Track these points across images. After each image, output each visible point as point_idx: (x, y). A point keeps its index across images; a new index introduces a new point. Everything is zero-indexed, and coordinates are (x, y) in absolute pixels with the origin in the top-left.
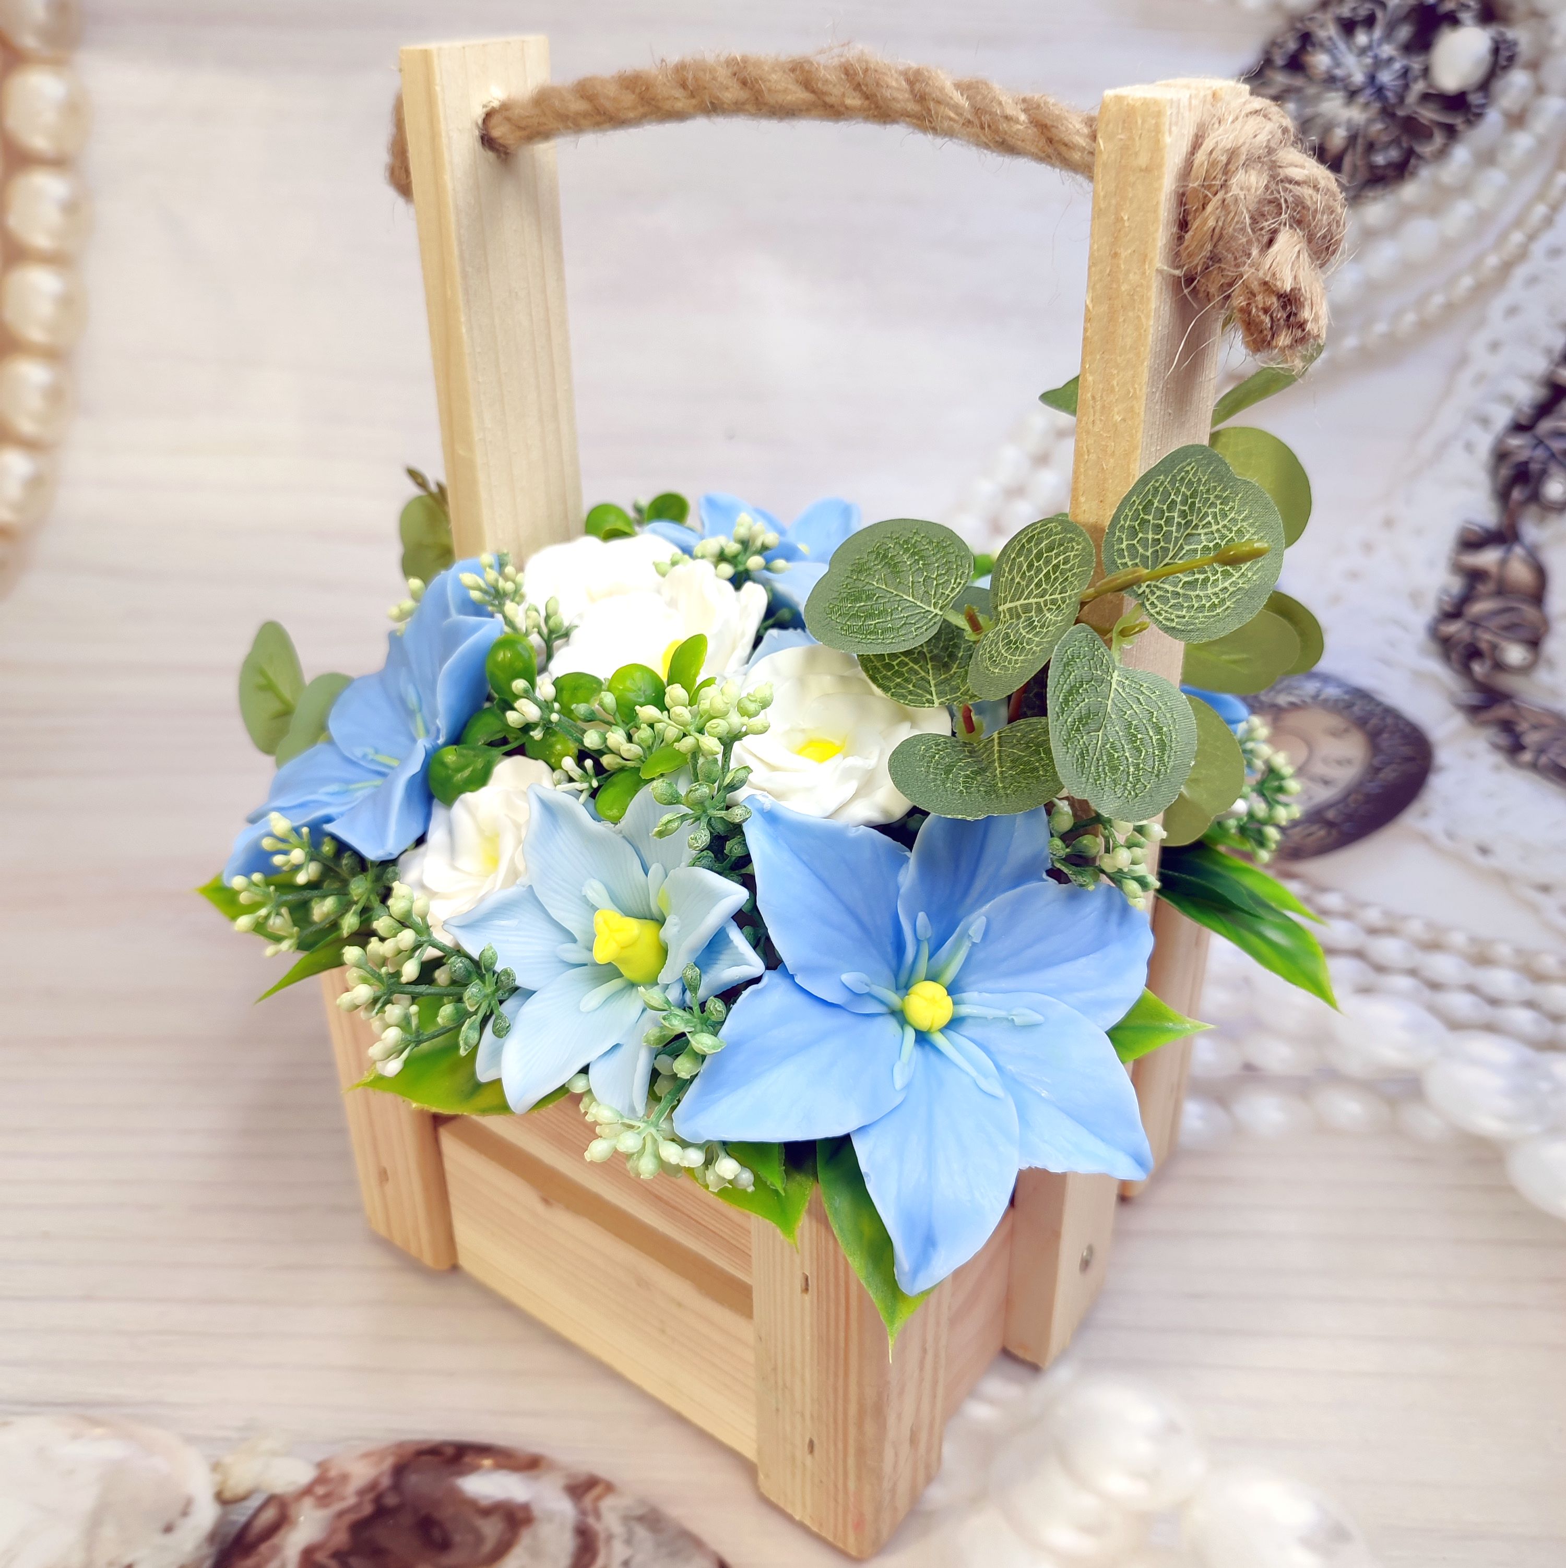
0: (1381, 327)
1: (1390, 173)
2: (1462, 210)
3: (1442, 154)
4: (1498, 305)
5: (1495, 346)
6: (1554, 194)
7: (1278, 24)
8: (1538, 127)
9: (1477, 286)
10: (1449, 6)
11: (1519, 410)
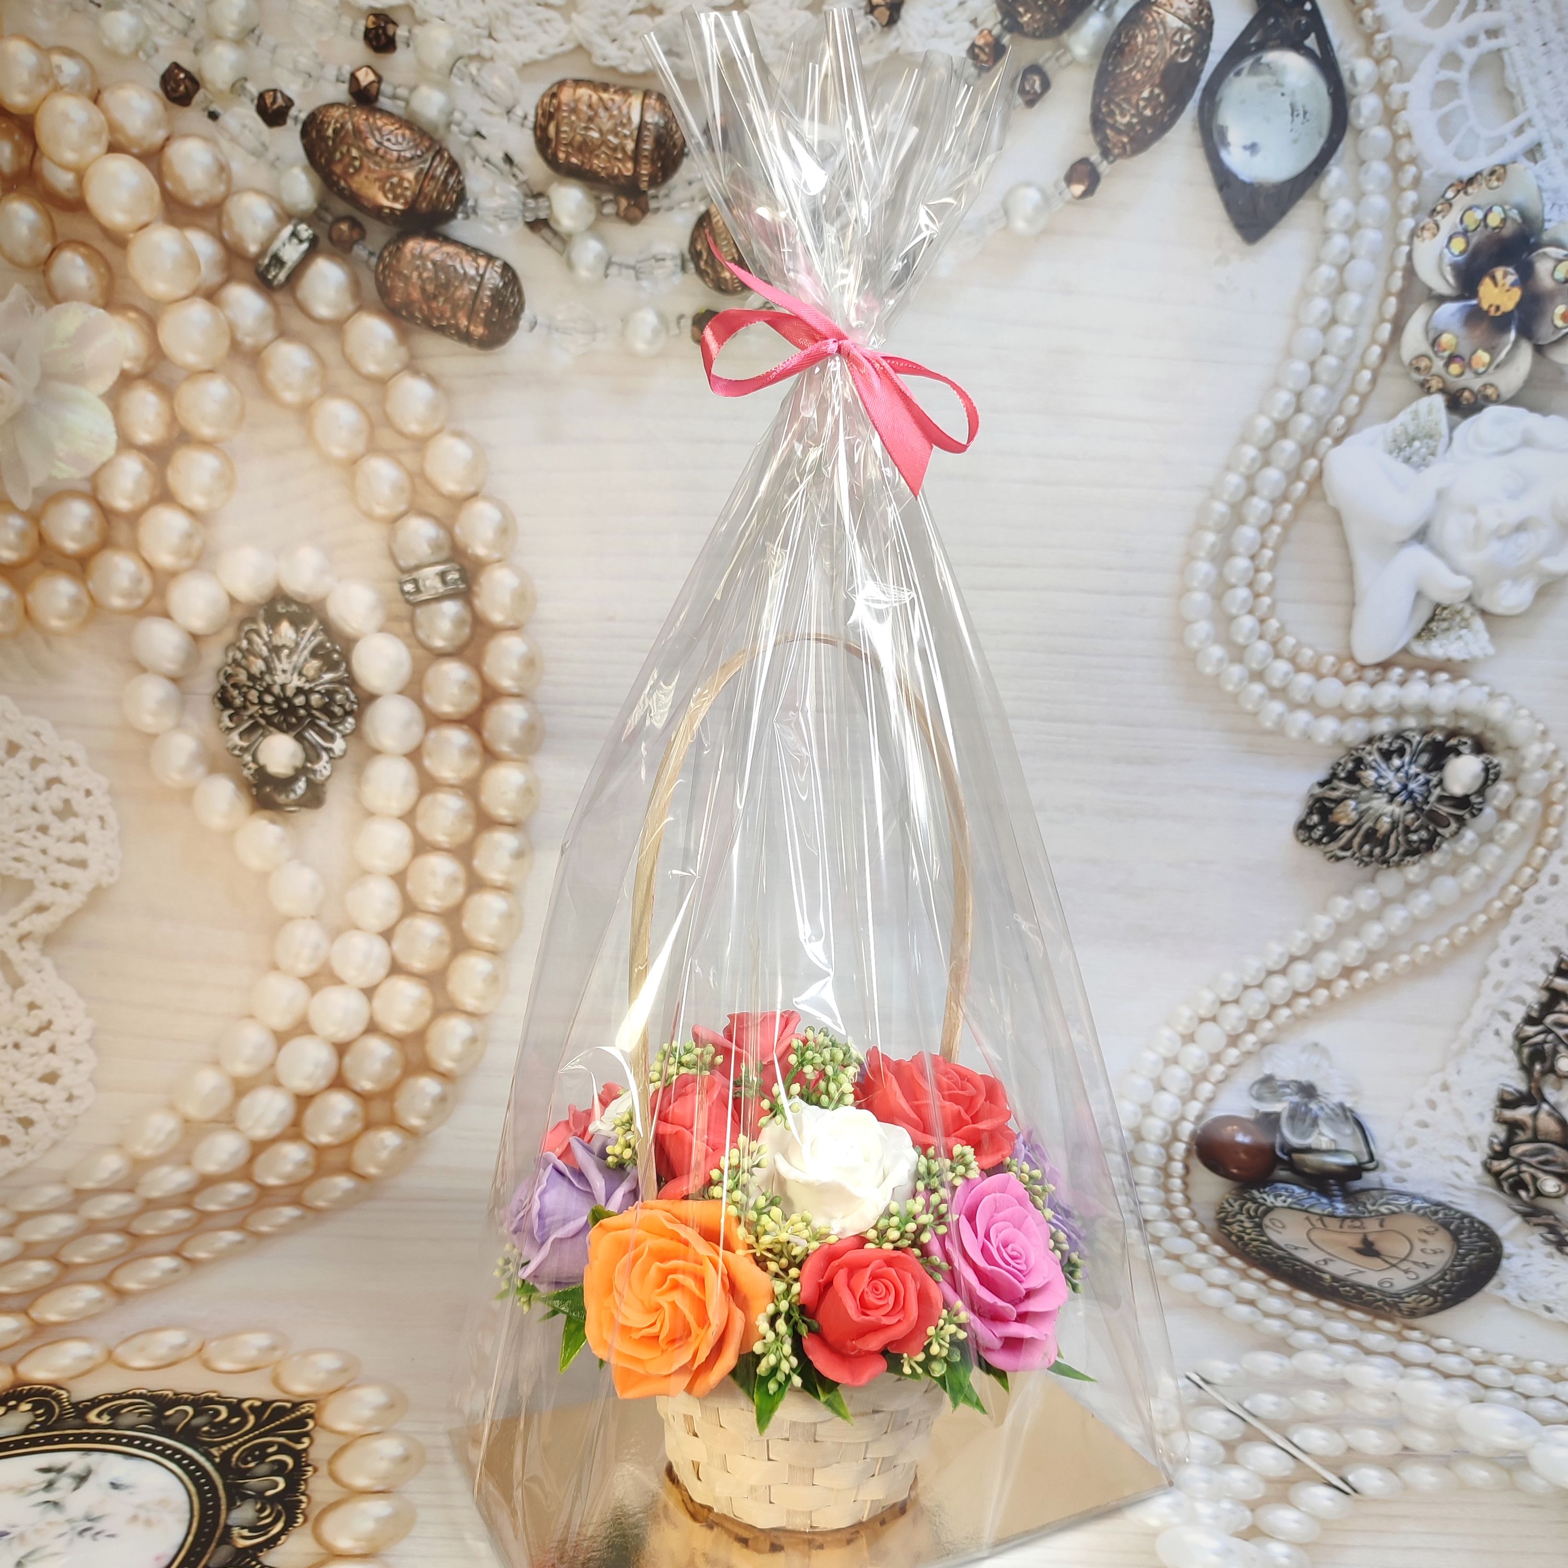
0: (1425, 949)
1: (1423, 846)
2: (1475, 870)
3: (1456, 833)
4: (1504, 936)
5: (1506, 963)
6: (1536, 861)
7: (1342, 752)
8: (1521, 818)
9: (1490, 922)
10: (1453, 742)
11: (1530, 1007)
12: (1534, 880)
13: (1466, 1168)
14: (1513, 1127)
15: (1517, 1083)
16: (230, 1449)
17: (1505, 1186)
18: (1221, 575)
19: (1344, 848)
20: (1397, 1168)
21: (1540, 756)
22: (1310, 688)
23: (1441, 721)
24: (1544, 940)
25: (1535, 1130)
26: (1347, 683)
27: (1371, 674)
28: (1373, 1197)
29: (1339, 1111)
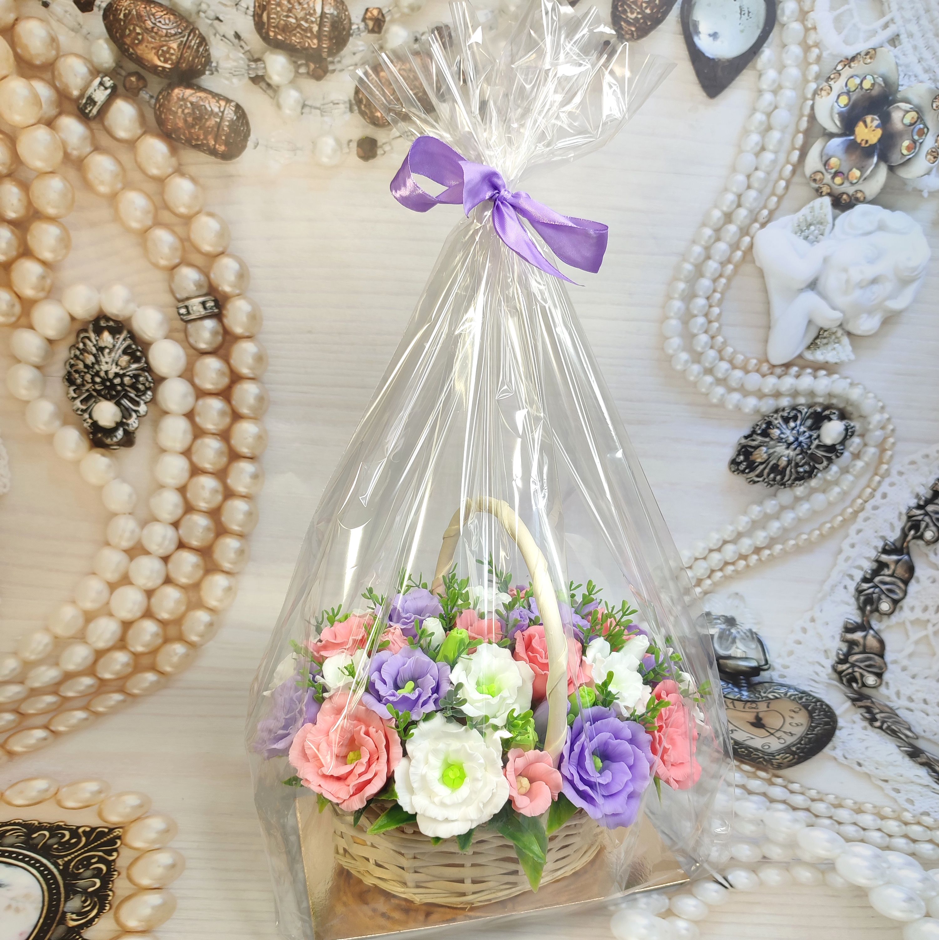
0: (804, 537)
1: (806, 475)
2: (836, 490)
3: (827, 467)
4: (853, 529)
5: (853, 546)
6: (874, 485)
7: (758, 418)
8: (866, 459)
9: (844, 520)
10: (827, 412)
11: (866, 572)
12: (872, 496)
13: (822, 669)
14: (852, 644)
15: (856, 617)
16: (69, 860)
17: (845, 680)
18: (688, 309)
19: (758, 476)
20: (782, 669)
21: (879, 422)
22: (741, 378)
23: (820, 400)
24: (876, 532)
25: (865, 646)
26: (764, 376)
27: (778, 371)
28: (765, 687)
29: (748, 634)
